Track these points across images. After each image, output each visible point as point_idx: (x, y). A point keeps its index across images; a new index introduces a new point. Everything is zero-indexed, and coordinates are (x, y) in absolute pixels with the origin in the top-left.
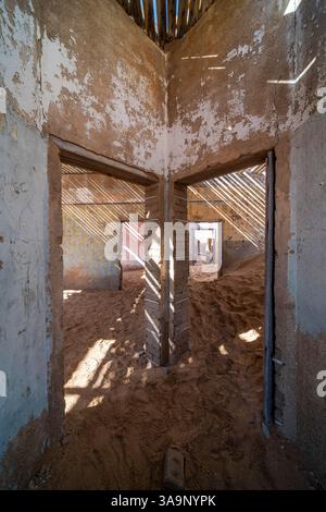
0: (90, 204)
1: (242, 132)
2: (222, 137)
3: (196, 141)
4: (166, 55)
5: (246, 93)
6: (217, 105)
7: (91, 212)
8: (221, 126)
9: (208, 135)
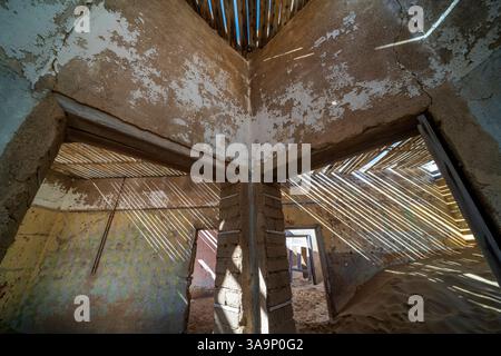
0: (163, 209)
1: (357, 101)
2: (327, 112)
3: (289, 123)
4: (248, 63)
5: (350, 64)
6: (311, 84)
7: (162, 218)
8: (322, 102)
9: (305, 114)
